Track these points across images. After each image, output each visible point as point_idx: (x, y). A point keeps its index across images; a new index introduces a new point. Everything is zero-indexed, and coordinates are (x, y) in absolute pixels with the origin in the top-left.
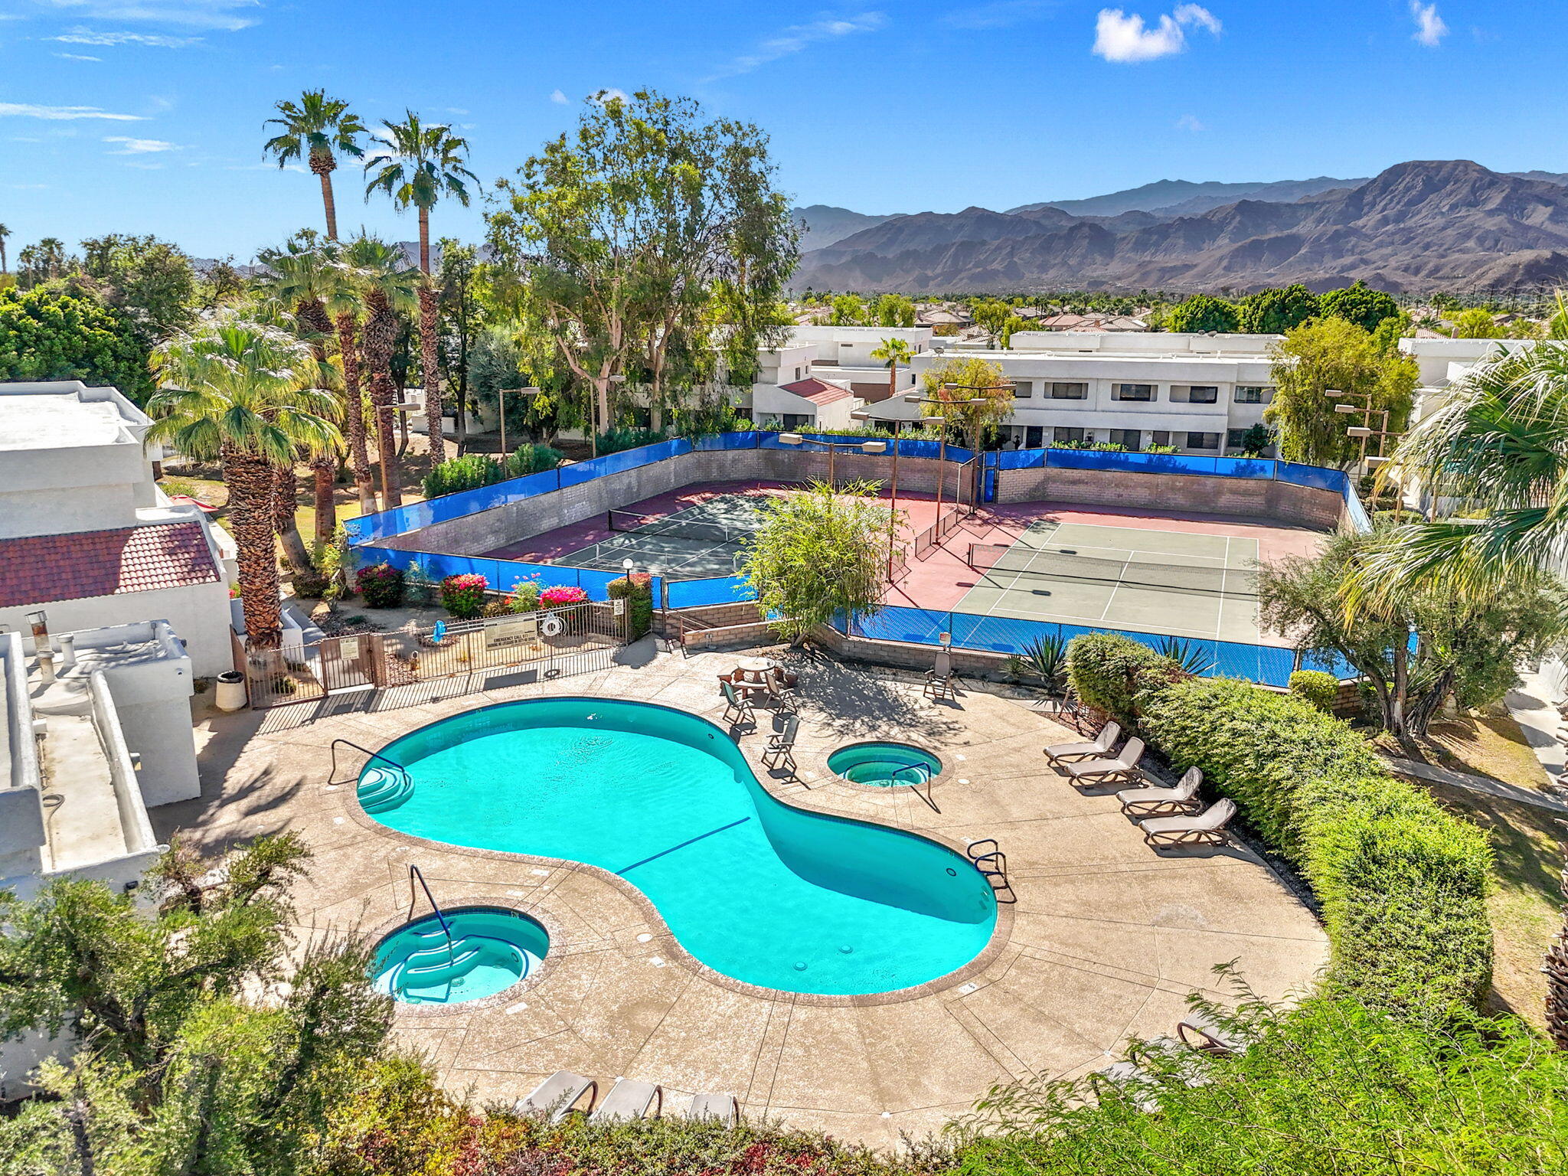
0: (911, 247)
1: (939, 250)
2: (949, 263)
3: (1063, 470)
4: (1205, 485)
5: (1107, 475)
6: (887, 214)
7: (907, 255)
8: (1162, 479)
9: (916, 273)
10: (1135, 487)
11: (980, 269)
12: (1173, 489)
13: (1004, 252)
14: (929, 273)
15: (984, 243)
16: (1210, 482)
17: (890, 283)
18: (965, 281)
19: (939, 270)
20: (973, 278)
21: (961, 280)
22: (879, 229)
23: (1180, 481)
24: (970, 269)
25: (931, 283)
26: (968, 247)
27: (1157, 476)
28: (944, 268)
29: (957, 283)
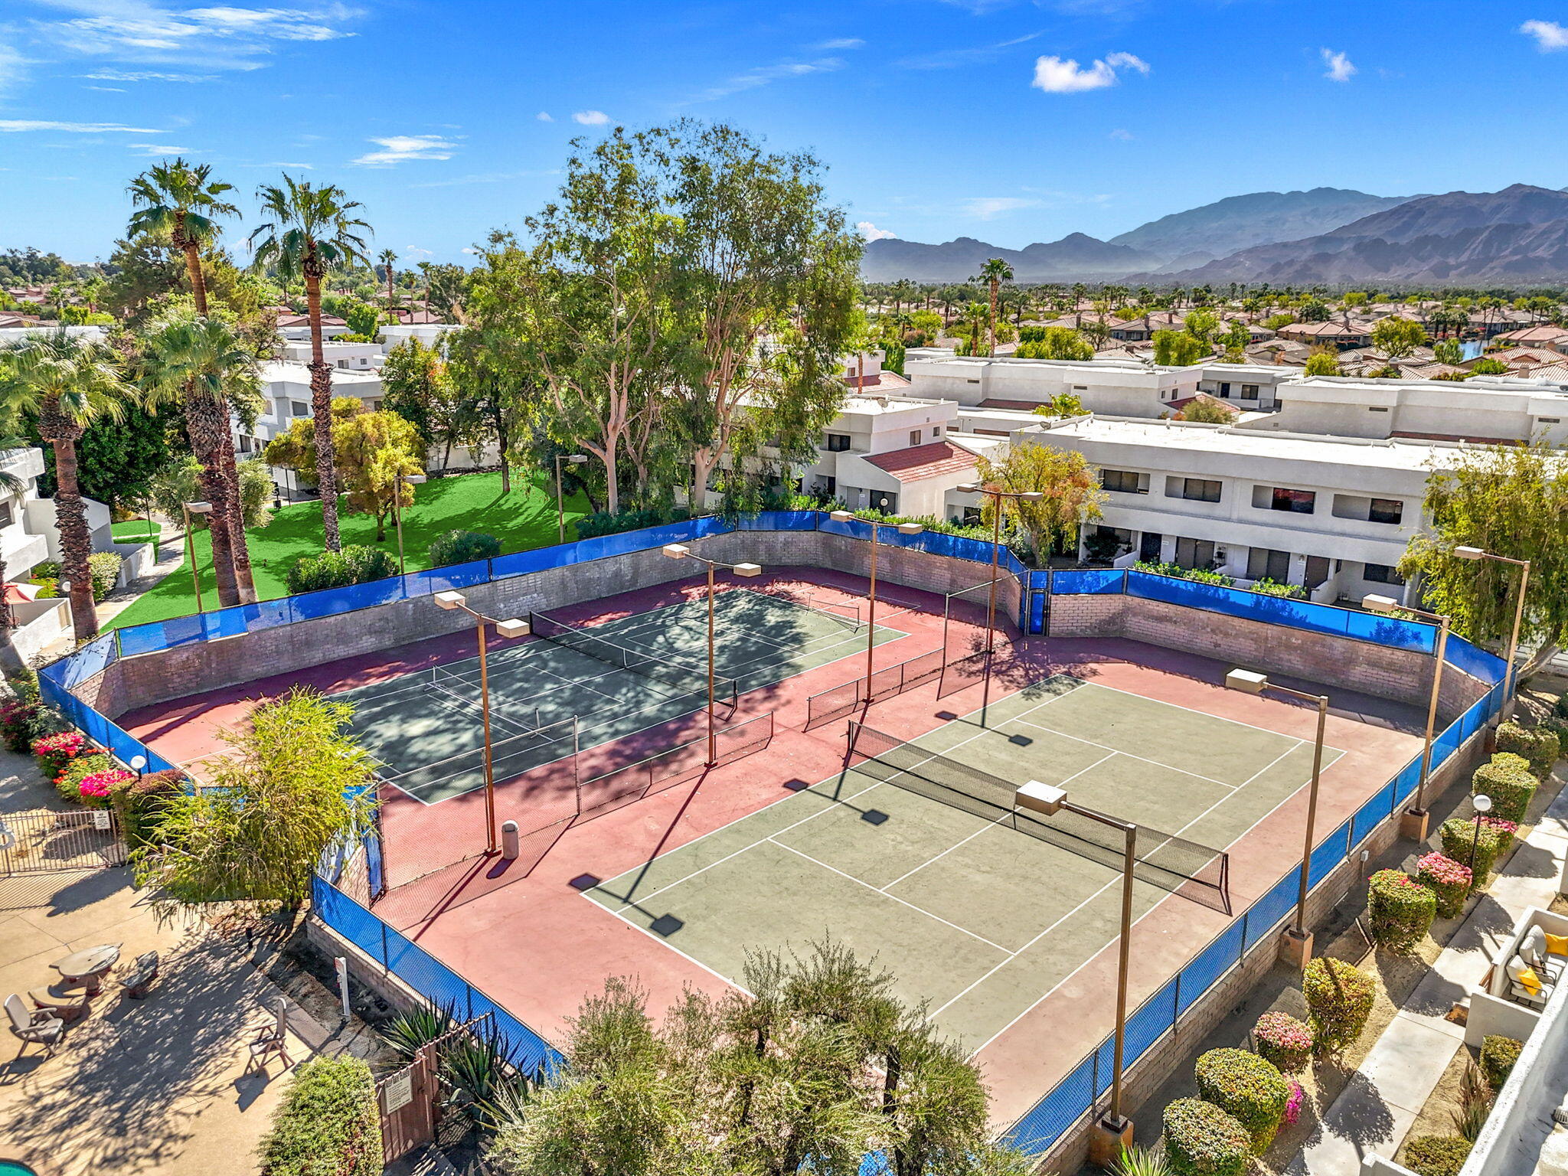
0: (1432, 231)
1: (1468, 235)
2: (1480, 248)
3: (1146, 601)
4: (1331, 647)
5: (1202, 615)
6: (1407, 195)
7: (1424, 240)
8: (1270, 630)
9: (1435, 261)
10: (1236, 636)
11: (1518, 257)
12: (1289, 647)
13: (1555, 236)
14: (1452, 261)
15: (1527, 226)
16: (1339, 645)
17: (1399, 273)
18: (1497, 270)
19: (1464, 258)
20: (1508, 267)
21: (1492, 269)
22: (1393, 213)
23: (1297, 637)
24: (1506, 256)
25: (1453, 273)
26: (1505, 232)
27: (1266, 626)
28: (1471, 255)
29: (1484, 274)
